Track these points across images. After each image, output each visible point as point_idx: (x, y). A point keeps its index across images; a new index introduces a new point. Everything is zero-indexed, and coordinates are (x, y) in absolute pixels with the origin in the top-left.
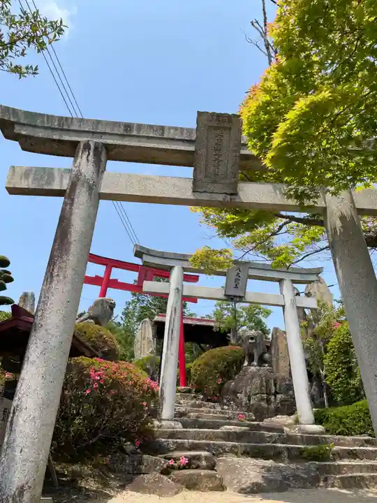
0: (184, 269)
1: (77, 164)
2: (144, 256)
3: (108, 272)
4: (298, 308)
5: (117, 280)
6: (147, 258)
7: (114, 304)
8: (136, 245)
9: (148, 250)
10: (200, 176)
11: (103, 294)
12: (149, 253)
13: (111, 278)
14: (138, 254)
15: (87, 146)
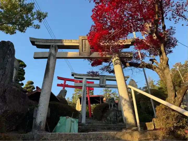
0: (87, 79)
1: (50, 51)
2: (74, 76)
3: (65, 83)
5: (68, 85)
6: (75, 76)
7: (67, 91)
8: (72, 72)
10: (81, 51)
11: (64, 88)
12: (76, 74)
14: (73, 75)
15: (53, 46)
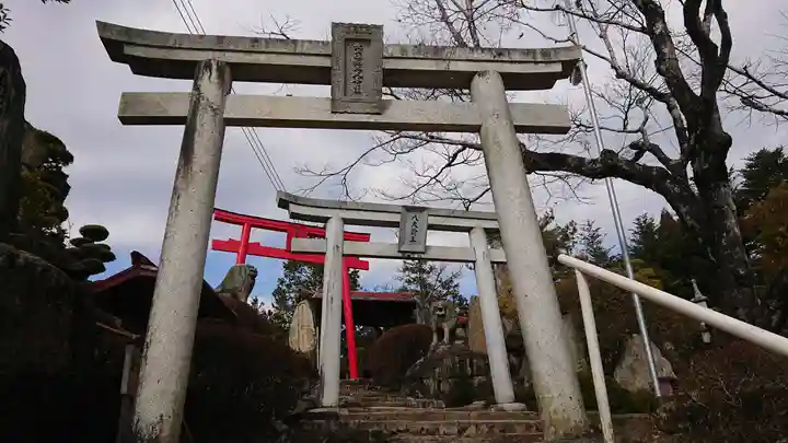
0: (346, 221)
2: (291, 206)
3: (247, 235)
4: (493, 263)
5: (258, 244)
6: (294, 208)
7: (255, 272)
8: (280, 192)
9: (296, 198)
10: (339, 94)
11: (242, 260)
12: (297, 201)
13: (250, 241)
14: (283, 204)
15: (208, 66)
